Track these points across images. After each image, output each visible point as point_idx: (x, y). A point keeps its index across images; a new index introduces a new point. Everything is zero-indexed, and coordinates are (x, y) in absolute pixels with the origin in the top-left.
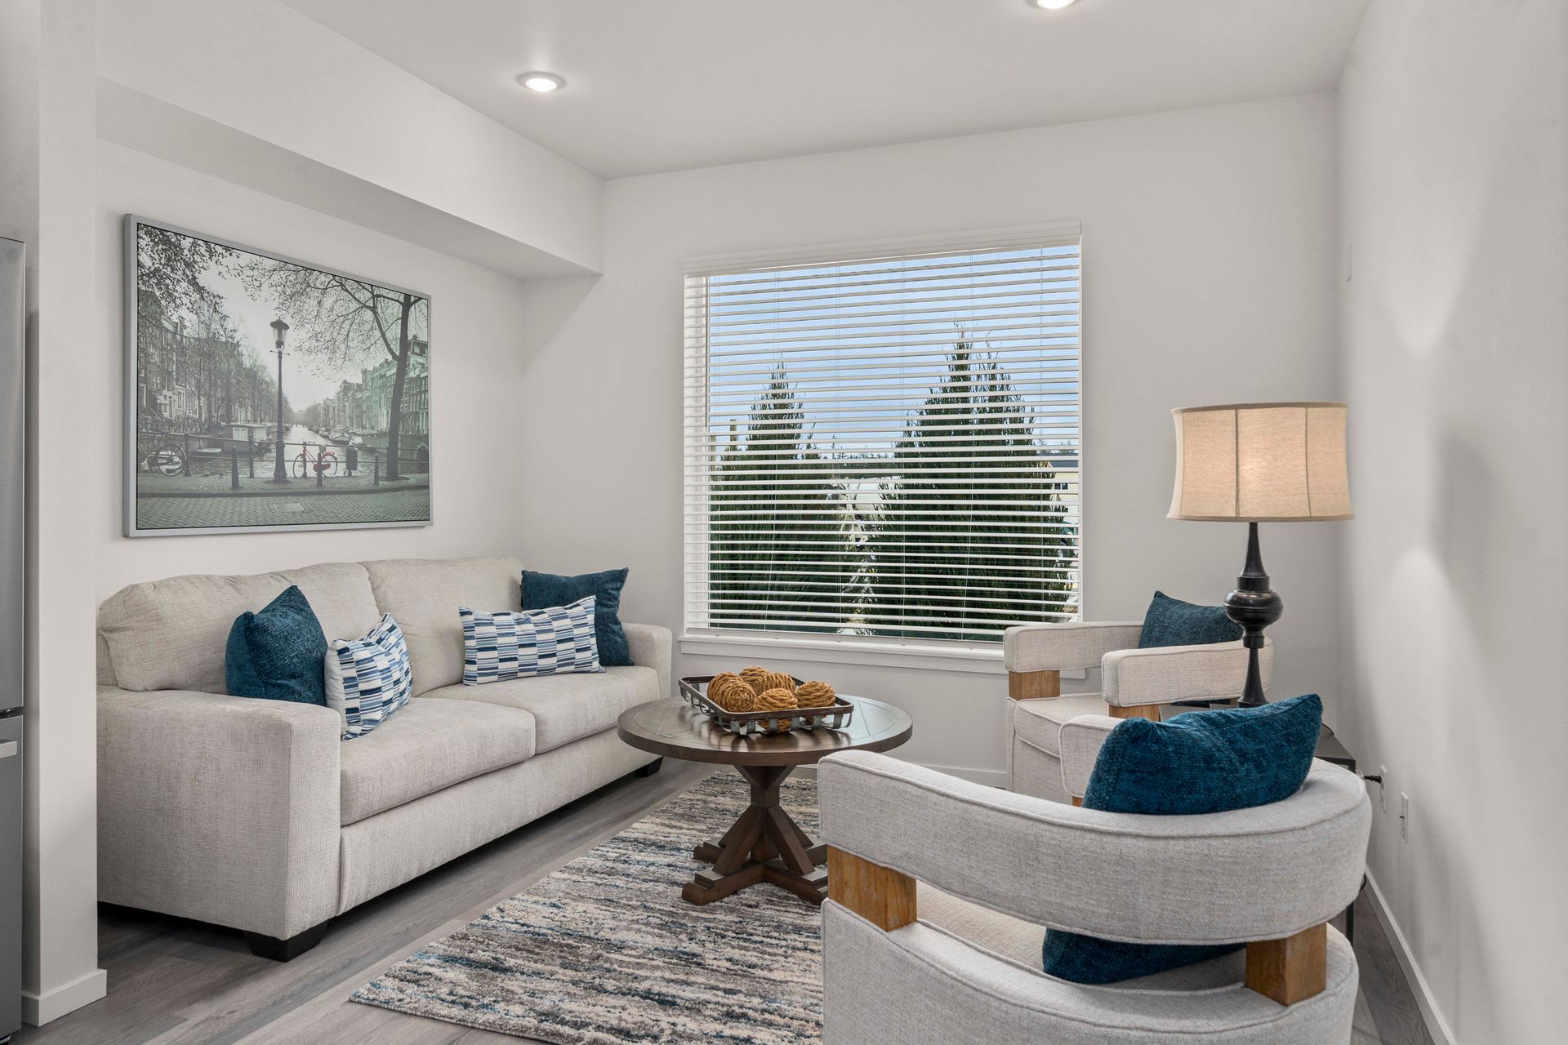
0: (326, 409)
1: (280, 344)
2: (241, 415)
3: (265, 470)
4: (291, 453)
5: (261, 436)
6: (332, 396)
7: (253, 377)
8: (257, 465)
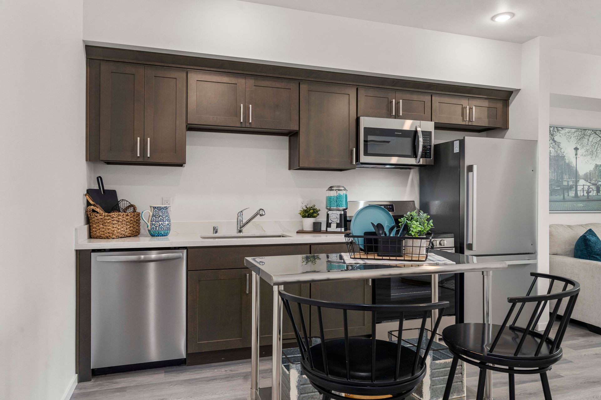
0: (590, 174)
1: (576, 154)
2: (566, 177)
3: (572, 194)
4: (580, 188)
5: (571, 183)
6: (592, 169)
7: (569, 165)
8: (570, 192)
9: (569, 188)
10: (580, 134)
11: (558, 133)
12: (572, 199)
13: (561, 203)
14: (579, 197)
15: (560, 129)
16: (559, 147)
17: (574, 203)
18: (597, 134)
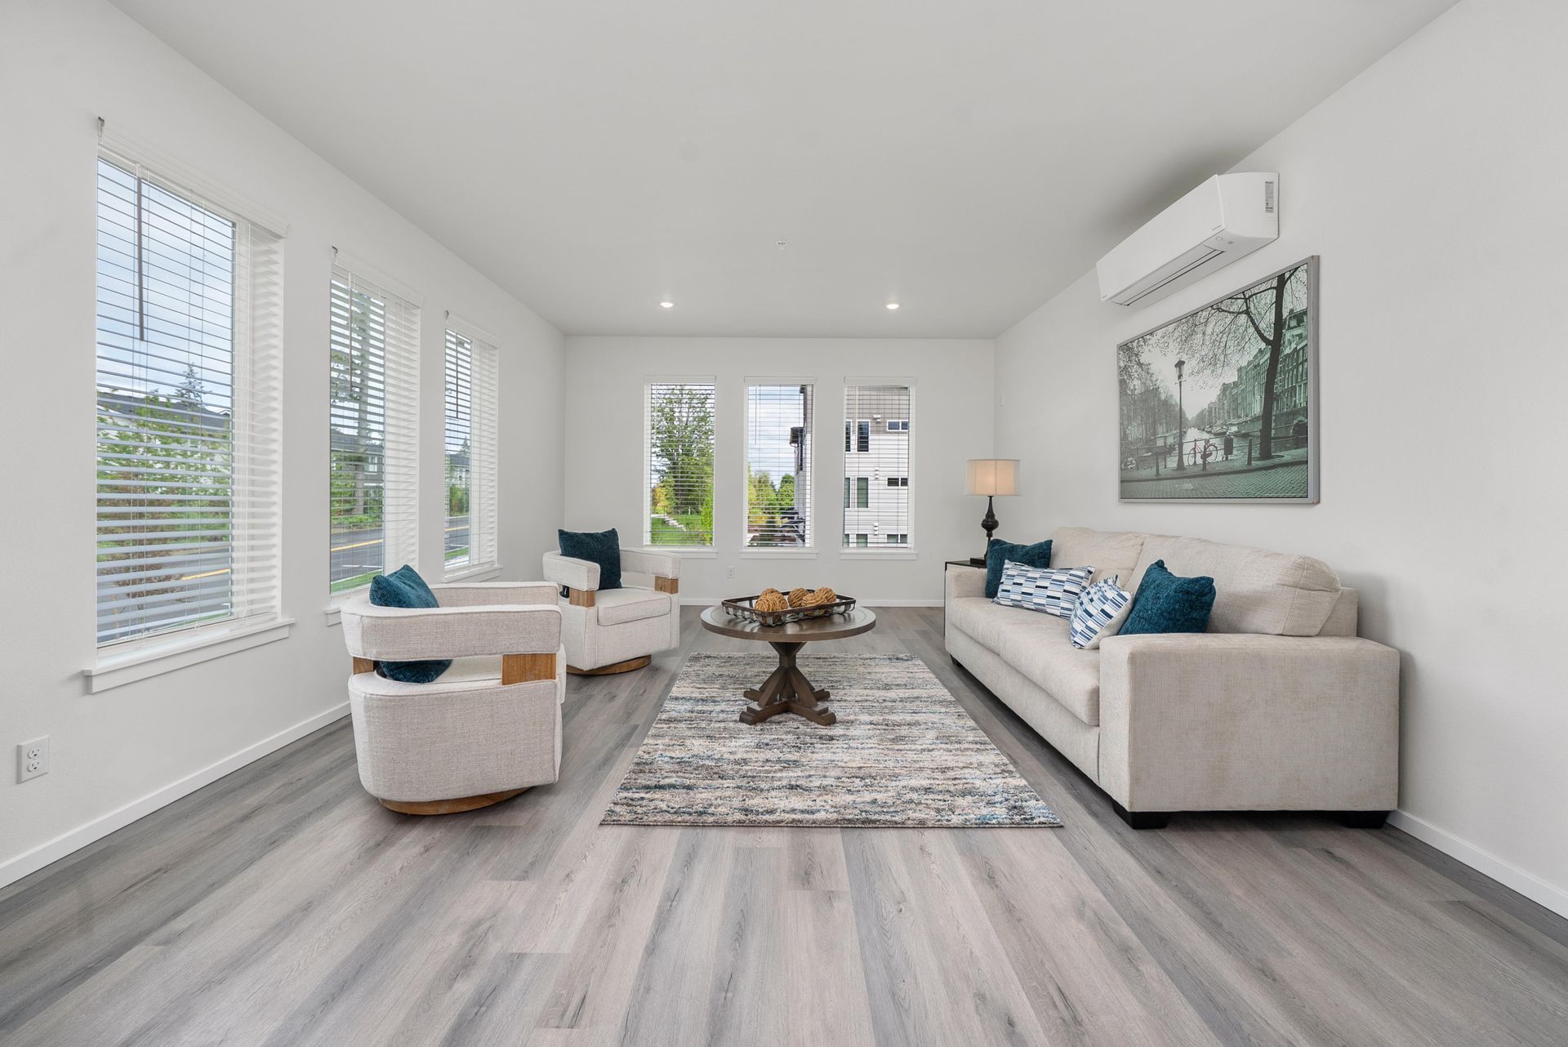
9: (1167, 451)
10: (1185, 328)
11: (1146, 348)
12: (1175, 473)
13: (1153, 482)
14: (1184, 469)
15: (1148, 337)
16: (1148, 373)
17: (1174, 481)
18: (1223, 311)
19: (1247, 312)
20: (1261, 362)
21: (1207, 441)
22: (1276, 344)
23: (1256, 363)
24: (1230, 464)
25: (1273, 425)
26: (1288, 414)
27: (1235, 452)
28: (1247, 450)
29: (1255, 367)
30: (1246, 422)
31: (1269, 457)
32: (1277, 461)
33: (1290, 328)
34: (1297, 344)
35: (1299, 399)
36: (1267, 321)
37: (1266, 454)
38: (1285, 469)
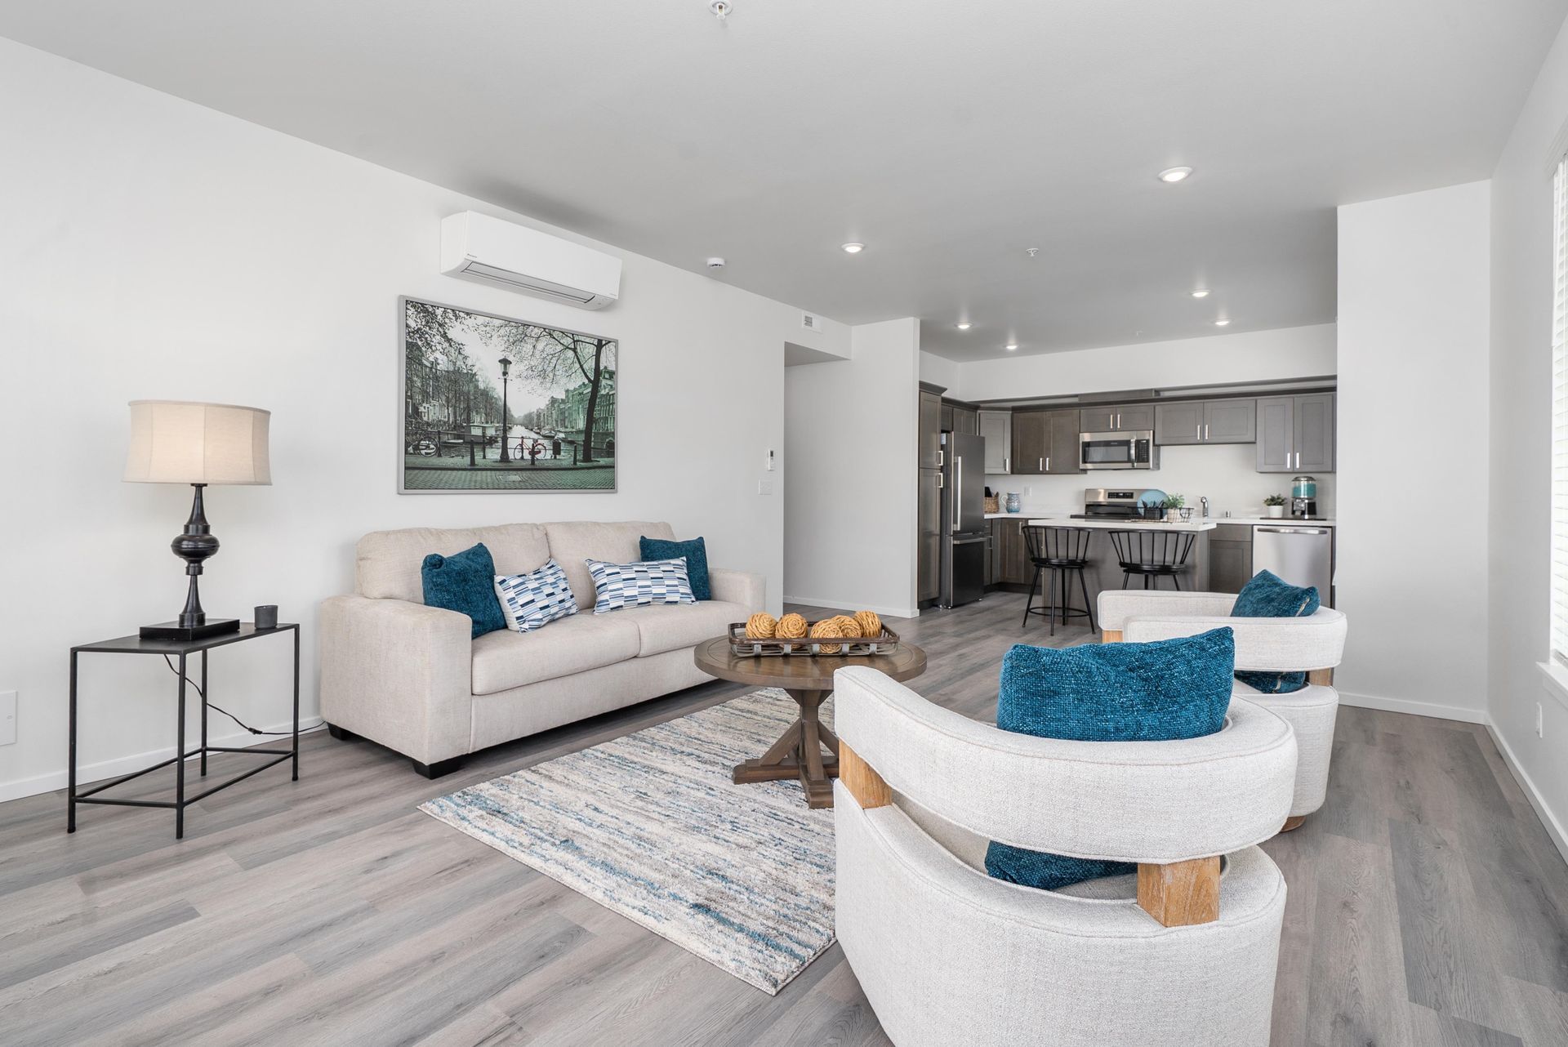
19: (574, 350)
20: (585, 392)
21: (535, 441)
22: (595, 384)
23: (581, 391)
24: (558, 463)
25: (593, 439)
26: (603, 434)
27: (562, 453)
28: (573, 454)
29: (580, 394)
30: (572, 432)
31: (592, 461)
32: (595, 464)
33: (604, 378)
34: (610, 391)
35: (610, 426)
36: (590, 365)
37: (587, 458)
38: (601, 470)
